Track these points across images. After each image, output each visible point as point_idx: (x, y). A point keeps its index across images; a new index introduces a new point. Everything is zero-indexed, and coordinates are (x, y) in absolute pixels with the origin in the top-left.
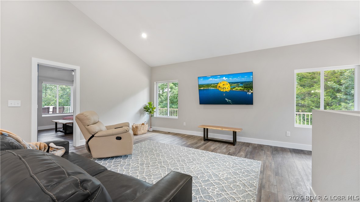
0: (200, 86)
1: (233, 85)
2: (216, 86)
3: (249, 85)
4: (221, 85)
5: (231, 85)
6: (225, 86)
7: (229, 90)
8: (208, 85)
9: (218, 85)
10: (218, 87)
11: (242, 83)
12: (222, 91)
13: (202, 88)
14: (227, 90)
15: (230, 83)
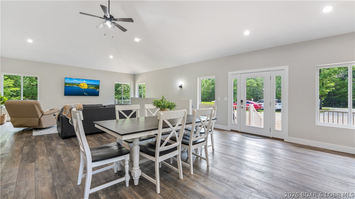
0: (66, 84)
1: (89, 85)
2: (78, 85)
3: (97, 87)
4: (82, 85)
5: (88, 86)
6: (84, 86)
7: (87, 87)
8: (73, 84)
9: (80, 85)
10: (79, 86)
11: (94, 85)
12: (82, 88)
13: (67, 85)
14: (85, 88)
15: (87, 84)
